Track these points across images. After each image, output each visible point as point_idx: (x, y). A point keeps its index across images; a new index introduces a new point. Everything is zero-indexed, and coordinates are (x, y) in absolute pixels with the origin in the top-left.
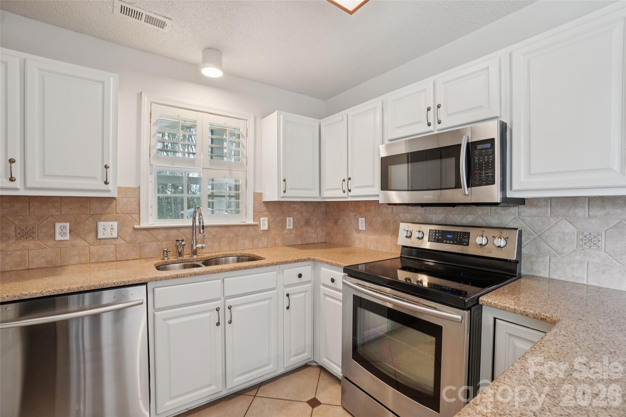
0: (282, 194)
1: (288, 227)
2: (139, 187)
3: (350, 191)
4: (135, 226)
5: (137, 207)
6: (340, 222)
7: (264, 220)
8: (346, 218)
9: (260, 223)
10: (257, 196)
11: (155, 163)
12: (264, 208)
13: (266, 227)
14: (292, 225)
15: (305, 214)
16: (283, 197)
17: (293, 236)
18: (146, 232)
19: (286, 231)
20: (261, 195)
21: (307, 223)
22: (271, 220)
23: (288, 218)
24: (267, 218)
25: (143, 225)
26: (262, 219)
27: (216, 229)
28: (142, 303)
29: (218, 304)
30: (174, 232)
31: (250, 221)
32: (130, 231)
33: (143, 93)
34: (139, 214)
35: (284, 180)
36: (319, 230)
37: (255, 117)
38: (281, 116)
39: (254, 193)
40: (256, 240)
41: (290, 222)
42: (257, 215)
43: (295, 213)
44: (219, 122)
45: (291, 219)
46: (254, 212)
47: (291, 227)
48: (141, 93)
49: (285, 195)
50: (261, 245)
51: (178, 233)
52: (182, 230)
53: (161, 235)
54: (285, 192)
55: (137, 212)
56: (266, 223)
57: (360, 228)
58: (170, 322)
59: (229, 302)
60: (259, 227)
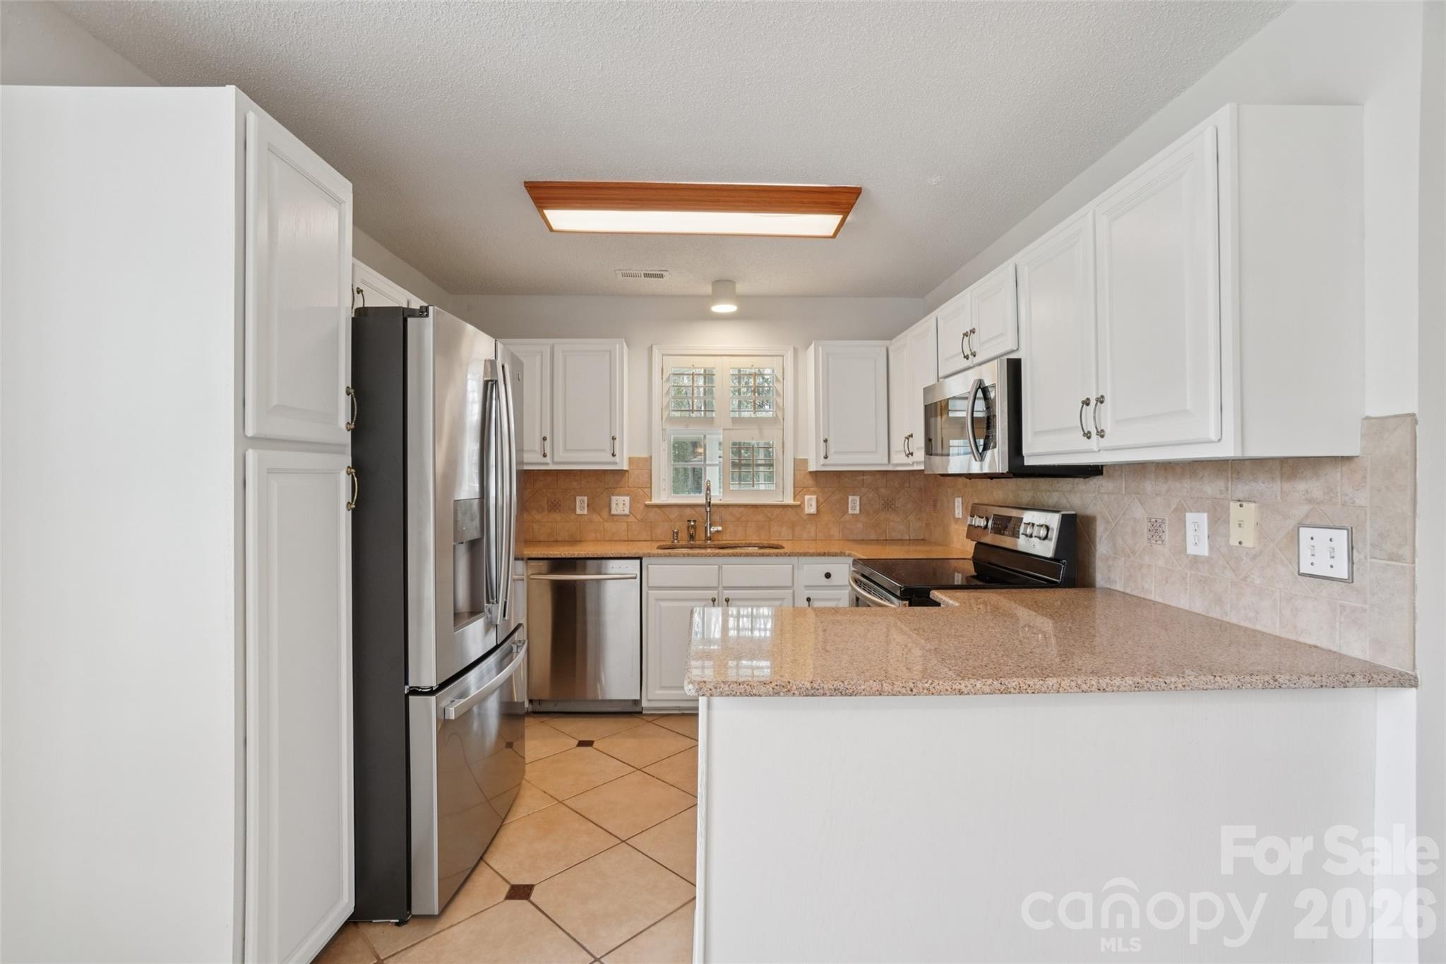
0: (822, 461)
1: (850, 511)
2: (651, 457)
3: (912, 454)
4: (647, 502)
5: (648, 480)
6: (939, 505)
7: (810, 499)
8: (944, 499)
9: (803, 502)
10: (799, 464)
11: (668, 427)
12: (810, 482)
13: (813, 510)
14: (858, 508)
15: (883, 490)
16: (823, 465)
17: (860, 525)
18: (658, 510)
19: (847, 518)
20: (805, 461)
21: (889, 505)
22: (821, 500)
23: (850, 498)
24: (814, 497)
25: (655, 501)
26: (807, 497)
27: (741, 509)
28: (635, 578)
29: (713, 594)
30: (688, 511)
31: (789, 500)
32: (642, 507)
33: (654, 346)
34: (651, 488)
35: (826, 441)
36: (912, 518)
37: (795, 350)
38: (820, 348)
39: (794, 459)
40: (798, 529)
41: (854, 504)
42: (798, 490)
43: (864, 490)
44: (746, 364)
45: (857, 498)
46: (794, 487)
47: (857, 511)
48: (652, 347)
49: (827, 461)
50: (805, 536)
51: (693, 512)
52: (697, 509)
53: (674, 514)
54: (826, 457)
55: (649, 486)
56: (814, 504)
57: (957, 516)
58: (664, 604)
59: (727, 593)
60: (803, 509)
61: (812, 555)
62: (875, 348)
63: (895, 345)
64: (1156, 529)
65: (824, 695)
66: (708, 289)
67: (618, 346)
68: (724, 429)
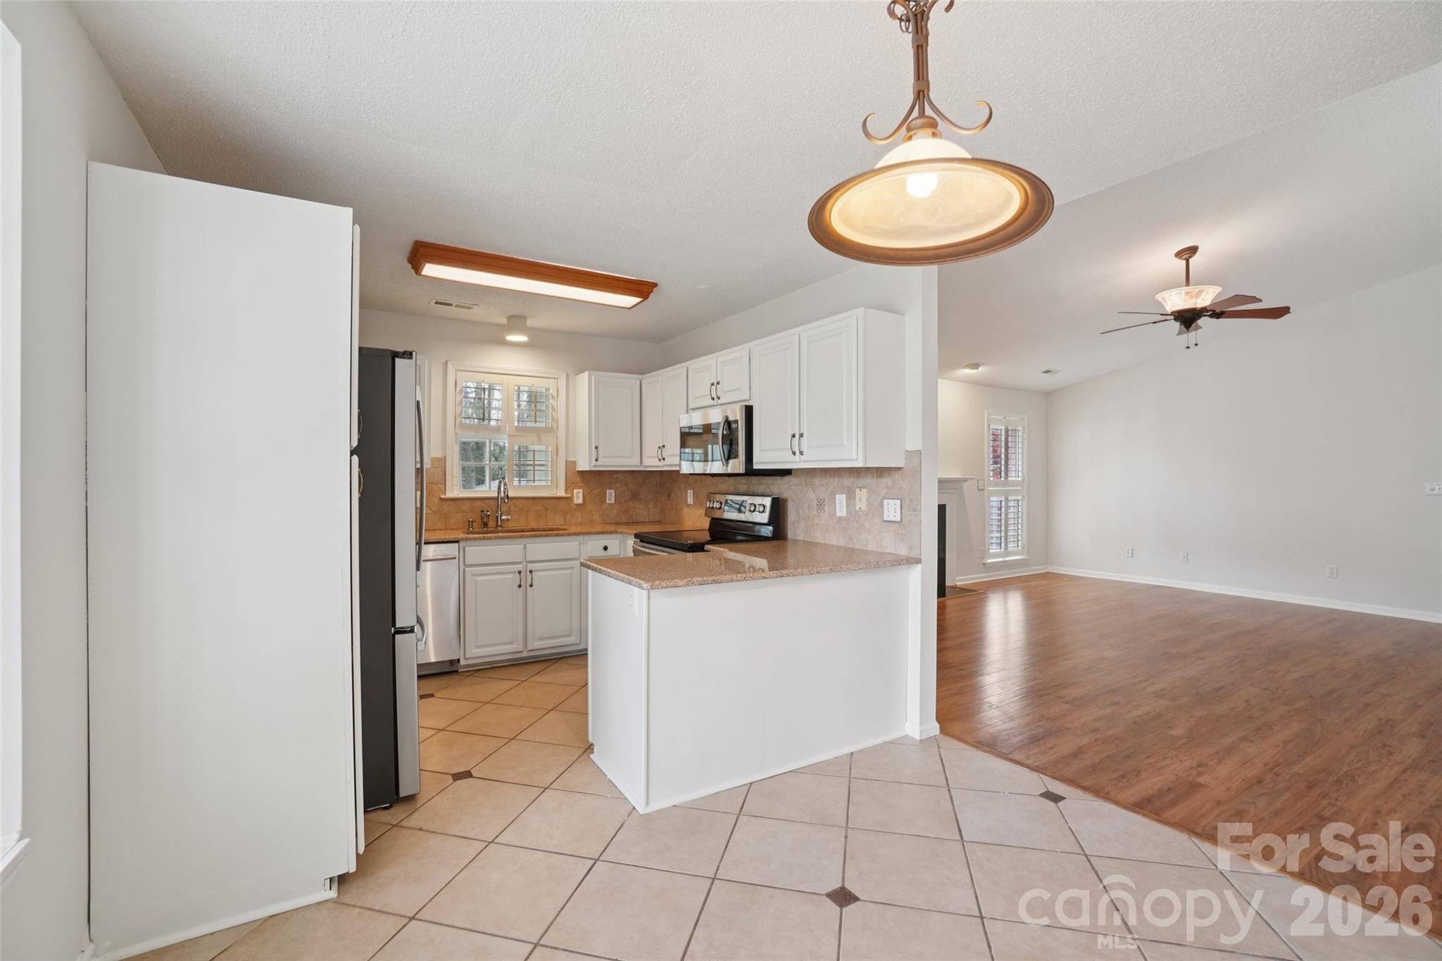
0: (594, 463)
1: (608, 502)
2: (445, 457)
3: (664, 459)
4: (442, 497)
5: (443, 477)
6: (673, 496)
7: (578, 492)
8: (678, 491)
9: (573, 495)
10: (570, 465)
11: (460, 432)
12: (578, 479)
13: (580, 501)
14: (613, 498)
15: (631, 485)
16: (595, 466)
17: (615, 512)
18: (452, 503)
19: (606, 506)
20: (574, 463)
21: (635, 496)
22: (586, 493)
23: (608, 491)
24: (581, 490)
25: (449, 495)
26: (575, 491)
27: (522, 501)
28: (455, 558)
29: (519, 567)
30: (478, 503)
31: (562, 493)
32: (437, 500)
33: (449, 362)
34: (445, 484)
35: (596, 448)
36: (651, 506)
37: (567, 375)
38: (593, 377)
39: (566, 461)
40: (569, 516)
41: (611, 496)
42: (569, 486)
43: (618, 485)
44: (526, 383)
45: (613, 491)
46: (566, 483)
47: (613, 501)
48: (446, 362)
49: (598, 463)
50: (574, 521)
51: (483, 504)
52: (486, 502)
53: (466, 506)
54: (597, 460)
55: (443, 482)
56: (581, 495)
57: (689, 503)
58: (478, 578)
59: (531, 566)
60: (572, 500)
61: (595, 533)
62: (633, 380)
63: (648, 379)
64: (821, 504)
65: (708, 583)
66: (504, 321)
67: (426, 361)
68: (509, 436)
